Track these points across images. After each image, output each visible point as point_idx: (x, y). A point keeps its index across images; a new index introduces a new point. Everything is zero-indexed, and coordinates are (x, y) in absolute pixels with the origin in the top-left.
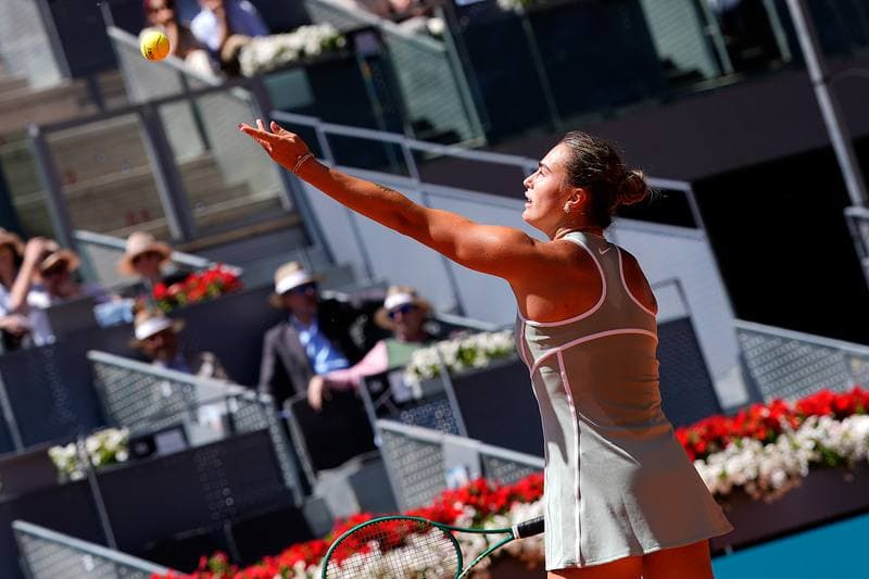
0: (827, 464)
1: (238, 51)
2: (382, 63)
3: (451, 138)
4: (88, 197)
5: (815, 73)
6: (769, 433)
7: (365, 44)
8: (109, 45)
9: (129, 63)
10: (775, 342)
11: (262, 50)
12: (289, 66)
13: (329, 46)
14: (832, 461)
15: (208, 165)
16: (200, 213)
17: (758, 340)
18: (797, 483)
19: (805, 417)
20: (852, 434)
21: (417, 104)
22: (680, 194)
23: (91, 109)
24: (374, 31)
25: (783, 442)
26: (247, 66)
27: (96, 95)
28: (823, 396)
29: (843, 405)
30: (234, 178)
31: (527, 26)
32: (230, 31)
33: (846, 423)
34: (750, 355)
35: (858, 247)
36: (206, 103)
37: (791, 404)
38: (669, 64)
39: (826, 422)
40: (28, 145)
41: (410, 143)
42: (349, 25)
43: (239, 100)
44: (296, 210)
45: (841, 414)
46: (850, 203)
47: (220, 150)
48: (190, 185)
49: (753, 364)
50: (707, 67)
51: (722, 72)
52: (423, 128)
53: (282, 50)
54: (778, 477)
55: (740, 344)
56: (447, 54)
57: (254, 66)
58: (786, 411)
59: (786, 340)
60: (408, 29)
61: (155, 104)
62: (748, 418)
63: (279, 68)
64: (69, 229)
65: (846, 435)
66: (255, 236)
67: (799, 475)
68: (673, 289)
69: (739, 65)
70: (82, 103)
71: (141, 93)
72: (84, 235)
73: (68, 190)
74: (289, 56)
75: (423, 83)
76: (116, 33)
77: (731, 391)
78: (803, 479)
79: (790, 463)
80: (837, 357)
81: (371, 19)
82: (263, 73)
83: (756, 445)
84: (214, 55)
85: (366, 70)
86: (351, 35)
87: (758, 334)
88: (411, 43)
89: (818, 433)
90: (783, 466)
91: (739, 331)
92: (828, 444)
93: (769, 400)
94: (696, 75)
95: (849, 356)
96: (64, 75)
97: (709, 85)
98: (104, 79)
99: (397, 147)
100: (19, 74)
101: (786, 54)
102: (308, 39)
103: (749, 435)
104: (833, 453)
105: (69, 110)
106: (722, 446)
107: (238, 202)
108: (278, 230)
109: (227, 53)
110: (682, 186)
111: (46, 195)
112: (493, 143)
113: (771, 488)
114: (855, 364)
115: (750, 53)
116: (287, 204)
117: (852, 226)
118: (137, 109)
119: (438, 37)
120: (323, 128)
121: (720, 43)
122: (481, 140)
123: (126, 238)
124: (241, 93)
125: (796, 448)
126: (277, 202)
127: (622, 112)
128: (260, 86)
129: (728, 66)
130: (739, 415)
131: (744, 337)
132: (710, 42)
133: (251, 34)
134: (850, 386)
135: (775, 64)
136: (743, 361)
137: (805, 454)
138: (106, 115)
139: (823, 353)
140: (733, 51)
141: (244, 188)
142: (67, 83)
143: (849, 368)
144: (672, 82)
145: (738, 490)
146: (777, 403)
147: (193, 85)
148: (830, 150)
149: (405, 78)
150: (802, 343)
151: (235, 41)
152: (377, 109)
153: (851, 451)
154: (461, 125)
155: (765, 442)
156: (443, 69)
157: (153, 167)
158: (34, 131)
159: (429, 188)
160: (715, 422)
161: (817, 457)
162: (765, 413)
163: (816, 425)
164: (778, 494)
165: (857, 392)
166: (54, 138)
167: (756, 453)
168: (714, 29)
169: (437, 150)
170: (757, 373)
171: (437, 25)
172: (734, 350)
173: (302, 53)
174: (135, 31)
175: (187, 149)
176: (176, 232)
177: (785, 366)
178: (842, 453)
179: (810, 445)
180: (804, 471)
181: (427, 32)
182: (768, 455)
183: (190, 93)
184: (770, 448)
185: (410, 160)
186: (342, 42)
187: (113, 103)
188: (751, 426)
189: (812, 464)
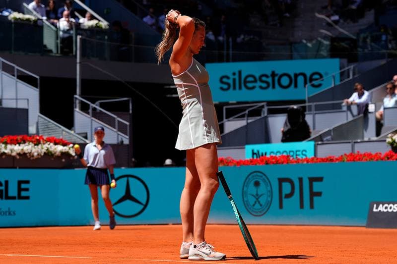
0: (48, 154)
5: (78, 61)
6: (37, 143)
10: (47, 122)
14: (50, 154)
17: (43, 120)
18: (40, 157)
19: (47, 142)
20: (57, 149)
22: (36, 79)
25: (40, 146)
28: (53, 138)
29: (57, 142)
31: (13, 25)
33: (56, 146)
34: (40, 123)
35: (74, 105)
37: (45, 138)
38: (45, 46)
39: (52, 144)
45: (56, 144)
46: (76, 94)
49: (39, 125)
50: (54, 50)
51: (57, 53)
54: (36, 154)
55: (38, 119)
58: (43, 139)
59: (49, 122)
62: (33, 138)
65: (55, 149)
67: (41, 155)
68: (26, 101)
77: (32, 130)
78: (42, 156)
79: (40, 151)
80: (60, 130)
83: (33, 145)
87: (43, 118)
89: (49, 146)
90: (38, 152)
91: (39, 116)
92: (50, 150)
93: (40, 135)
94: (51, 51)
95: (63, 130)
97: (53, 55)
101: (74, 53)
103: (32, 142)
104: (51, 152)
106: (24, 142)
110: (37, 77)
113: (33, 156)
114: (64, 132)
115: (66, 50)
117: (74, 99)
121: (59, 45)
125: (42, 148)
129: (59, 52)
130: (32, 136)
131: (40, 118)
132: (57, 44)
134: (61, 137)
135: (71, 55)
136: (37, 123)
137: (44, 150)
139: (57, 128)
143: (62, 133)
144: (45, 51)
145: (25, 154)
146: (42, 136)
148: (75, 80)
150: (53, 124)
153: (55, 153)
155: (35, 145)
160: (25, 136)
161: (47, 152)
162: (38, 138)
163: (49, 144)
164: (34, 158)
165: (62, 140)
167: (32, 147)
168: (59, 41)
170: (40, 127)
172: (36, 121)
177: (47, 128)
178: (53, 153)
179: (46, 149)
180: (42, 154)
182: (35, 148)
184: (36, 146)
188: (33, 140)
189: (45, 153)
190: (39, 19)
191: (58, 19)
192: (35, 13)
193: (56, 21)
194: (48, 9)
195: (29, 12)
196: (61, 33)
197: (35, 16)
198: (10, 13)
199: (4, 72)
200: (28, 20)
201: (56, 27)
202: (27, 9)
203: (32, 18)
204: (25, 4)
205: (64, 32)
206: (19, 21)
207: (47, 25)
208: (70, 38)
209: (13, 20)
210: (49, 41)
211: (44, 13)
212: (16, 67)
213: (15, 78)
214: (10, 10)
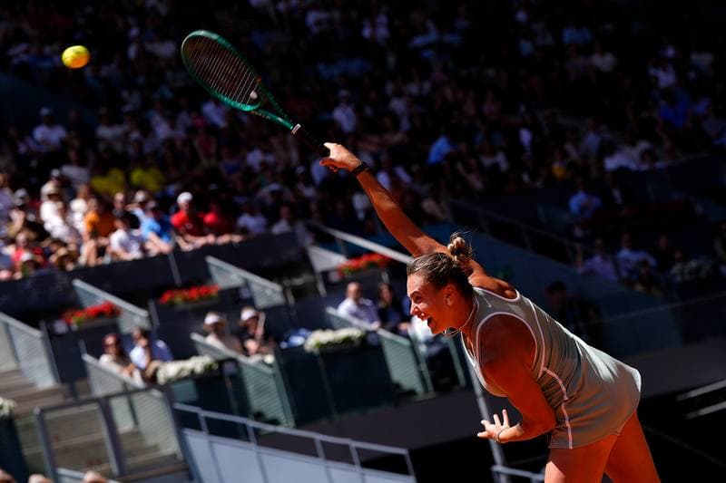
1: (156, 370)
2: (238, 379)
3: (275, 422)
4: (67, 450)
7: (229, 368)
8: (83, 365)
9: (94, 375)
11: (170, 369)
12: (186, 378)
13: (208, 369)
15: (136, 434)
16: (130, 462)
21: (256, 403)
22: (401, 457)
23: (70, 400)
24: (234, 361)
26: (161, 378)
27: (73, 393)
30: (150, 441)
31: (321, 362)
32: (152, 358)
36: (137, 399)
38: (398, 386)
40: (34, 420)
41: (251, 423)
42: (220, 357)
43: (156, 398)
44: (185, 460)
46: (495, 464)
47: (143, 426)
48: (126, 445)
50: (419, 388)
51: (427, 391)
52: (259, 416)
53: (182, 370)
56: (274, 376)
57: (165, 378)
60: (254, 360)
61: (108, 398)
63: (179, 379)
64: (54, 467)
66: (160, 475)
69: (437, 387)
70: (66, 397)
71: (99, 391)
72: (62, 471)
73: (55, 446)
74: (186, 373)
75: (262, 391)
76: (88, 358)
81: (231, 354)
82: (170, 382)
84: (143, 371)
85: (229, 384)
86: (221, 363)
88: (254, 368)
94: (412, 392)
96: (57, 381)
97: (419, 398)
98: (79, 385)
99: (244, 426)
100: (30, 380)
101: (462, 381)
102: (197, 364)
105: (58, 400)
107: (152, 456)
108: (174, 472)
109: (150, 372)
110: (403, 451)
111: (42, 449)
112: (298, 425)
115: (443, 381)
116: (180, 456)
117: (496, 477)
118: (97, 400)
119: (270, 366)
120: (203, 414)
121: (427, 374)
122: (292, 424)
123: (85, 472)
124: (156, 393)
126: (174, 456)
127: (371, 411)
128: (168, 389)
129: (431, 387)
132: (421, 374)
133: (164, 360)
135: (456, 388)
138: (78, 404)
140: (434, 380)
141: (156, 448)
142: (58, 386)
144: (399, 395)
147: (130, 388)
149: (251, 388)
151: (155, 364)
152: (234, 404)
154: (281, 415)
156: (272, 384)
157: (104, 434)
158: (37, 411)
159: (263, 450)
166: (49, 416)
168: (424, 367)
169: (270, 428)
171: (270, 359)
173: (193, 372)
174: (98, 356)
175: (124, 424)
176: (115, 470)
181: (263, 362)
183: (128, 392)
185: (251, 433)
186: (216, 367)
187: (83, 397)
190: (368, 332)
191: (408, 319)
192: (355, 321)
193: (403, 326)
194: (381, 305)
195: (344, 324)
196: (423, 349)
197: (359, 328)
198: (306, 338)
199: (331, 464)
200: (348, 340)
201: (407, 336)
202: (338, 318)
203: (354, 333)
204: (331, 311)
205: (429, 343)
206: (329, 348)
207: (388, 340)
208: (445, 352)
209: (316, 351)
210: (404, 373)
211: (375, 316)
212: (354, 444)
213: (357, 468)
214: (303, 331)
